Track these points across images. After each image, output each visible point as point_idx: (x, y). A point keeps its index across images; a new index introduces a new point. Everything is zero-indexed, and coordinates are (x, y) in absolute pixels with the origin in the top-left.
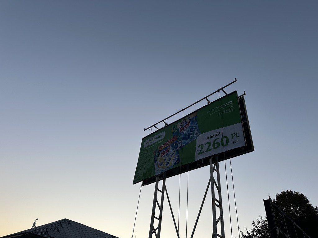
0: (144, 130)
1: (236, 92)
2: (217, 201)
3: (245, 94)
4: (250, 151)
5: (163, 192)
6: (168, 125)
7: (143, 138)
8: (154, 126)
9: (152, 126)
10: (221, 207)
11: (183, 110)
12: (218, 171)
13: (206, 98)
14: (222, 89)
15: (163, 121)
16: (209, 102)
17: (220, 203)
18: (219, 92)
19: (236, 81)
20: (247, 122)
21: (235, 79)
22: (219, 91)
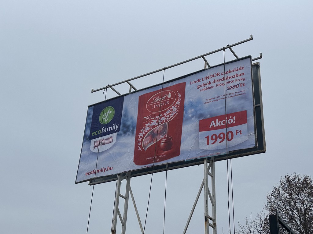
0: (92, 92)
1: (250, 57)
2: (211, 219)
3: (261, 57)
4: (261, 151)
5: (126, 198)
6: (136, 91)
7: (89, 107)
8: (110, 87)
9: (107, 88)
10: (214, 226)
11: (164, 69)
12: (213, 176)
13: (203, 56)
14: (229, 47)
15: (127, 81)
16: (206, 63)
17: (213, 221)
18: (224, 51)
19: (252, 39)
20: (260, 106)
21: (251, 36)
22: (224, 49)
